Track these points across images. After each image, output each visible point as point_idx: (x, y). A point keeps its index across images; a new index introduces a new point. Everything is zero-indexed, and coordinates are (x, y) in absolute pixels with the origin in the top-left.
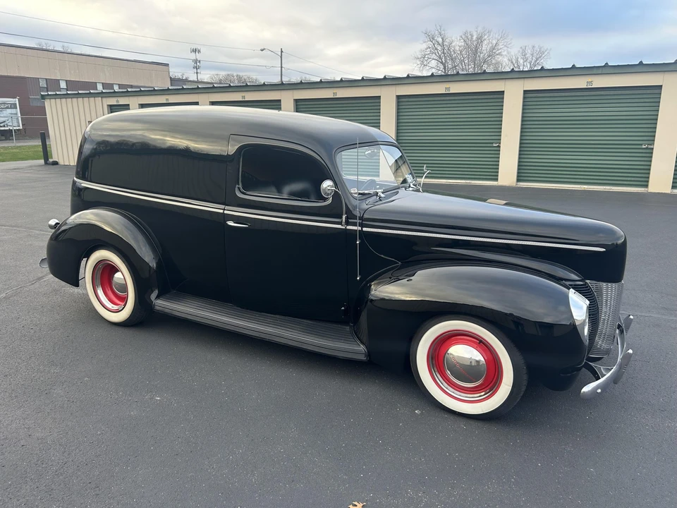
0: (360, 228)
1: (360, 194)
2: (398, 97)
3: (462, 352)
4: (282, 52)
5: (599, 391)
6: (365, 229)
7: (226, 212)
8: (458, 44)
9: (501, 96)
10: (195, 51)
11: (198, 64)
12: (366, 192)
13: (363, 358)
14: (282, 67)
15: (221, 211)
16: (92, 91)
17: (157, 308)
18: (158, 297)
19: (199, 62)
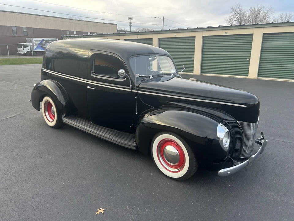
0: (137, 91)
1: (140, 76)
2: (203, 37)
3: (170, 149)
4: (164, 18)
5: (229, 173)
6: (139, 92)
7: (87, 82)
8: (248, 13)
9: (252, 36)
10: (130, 19)
11: (131, 24)
12: (143, 75)
13: (134, 148)
14: (163, 25)
15: (85, 82)
16: (79, 35)
17: (64, 121)
18: (65, 117)
19: (132, 23)
